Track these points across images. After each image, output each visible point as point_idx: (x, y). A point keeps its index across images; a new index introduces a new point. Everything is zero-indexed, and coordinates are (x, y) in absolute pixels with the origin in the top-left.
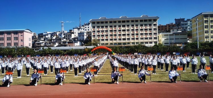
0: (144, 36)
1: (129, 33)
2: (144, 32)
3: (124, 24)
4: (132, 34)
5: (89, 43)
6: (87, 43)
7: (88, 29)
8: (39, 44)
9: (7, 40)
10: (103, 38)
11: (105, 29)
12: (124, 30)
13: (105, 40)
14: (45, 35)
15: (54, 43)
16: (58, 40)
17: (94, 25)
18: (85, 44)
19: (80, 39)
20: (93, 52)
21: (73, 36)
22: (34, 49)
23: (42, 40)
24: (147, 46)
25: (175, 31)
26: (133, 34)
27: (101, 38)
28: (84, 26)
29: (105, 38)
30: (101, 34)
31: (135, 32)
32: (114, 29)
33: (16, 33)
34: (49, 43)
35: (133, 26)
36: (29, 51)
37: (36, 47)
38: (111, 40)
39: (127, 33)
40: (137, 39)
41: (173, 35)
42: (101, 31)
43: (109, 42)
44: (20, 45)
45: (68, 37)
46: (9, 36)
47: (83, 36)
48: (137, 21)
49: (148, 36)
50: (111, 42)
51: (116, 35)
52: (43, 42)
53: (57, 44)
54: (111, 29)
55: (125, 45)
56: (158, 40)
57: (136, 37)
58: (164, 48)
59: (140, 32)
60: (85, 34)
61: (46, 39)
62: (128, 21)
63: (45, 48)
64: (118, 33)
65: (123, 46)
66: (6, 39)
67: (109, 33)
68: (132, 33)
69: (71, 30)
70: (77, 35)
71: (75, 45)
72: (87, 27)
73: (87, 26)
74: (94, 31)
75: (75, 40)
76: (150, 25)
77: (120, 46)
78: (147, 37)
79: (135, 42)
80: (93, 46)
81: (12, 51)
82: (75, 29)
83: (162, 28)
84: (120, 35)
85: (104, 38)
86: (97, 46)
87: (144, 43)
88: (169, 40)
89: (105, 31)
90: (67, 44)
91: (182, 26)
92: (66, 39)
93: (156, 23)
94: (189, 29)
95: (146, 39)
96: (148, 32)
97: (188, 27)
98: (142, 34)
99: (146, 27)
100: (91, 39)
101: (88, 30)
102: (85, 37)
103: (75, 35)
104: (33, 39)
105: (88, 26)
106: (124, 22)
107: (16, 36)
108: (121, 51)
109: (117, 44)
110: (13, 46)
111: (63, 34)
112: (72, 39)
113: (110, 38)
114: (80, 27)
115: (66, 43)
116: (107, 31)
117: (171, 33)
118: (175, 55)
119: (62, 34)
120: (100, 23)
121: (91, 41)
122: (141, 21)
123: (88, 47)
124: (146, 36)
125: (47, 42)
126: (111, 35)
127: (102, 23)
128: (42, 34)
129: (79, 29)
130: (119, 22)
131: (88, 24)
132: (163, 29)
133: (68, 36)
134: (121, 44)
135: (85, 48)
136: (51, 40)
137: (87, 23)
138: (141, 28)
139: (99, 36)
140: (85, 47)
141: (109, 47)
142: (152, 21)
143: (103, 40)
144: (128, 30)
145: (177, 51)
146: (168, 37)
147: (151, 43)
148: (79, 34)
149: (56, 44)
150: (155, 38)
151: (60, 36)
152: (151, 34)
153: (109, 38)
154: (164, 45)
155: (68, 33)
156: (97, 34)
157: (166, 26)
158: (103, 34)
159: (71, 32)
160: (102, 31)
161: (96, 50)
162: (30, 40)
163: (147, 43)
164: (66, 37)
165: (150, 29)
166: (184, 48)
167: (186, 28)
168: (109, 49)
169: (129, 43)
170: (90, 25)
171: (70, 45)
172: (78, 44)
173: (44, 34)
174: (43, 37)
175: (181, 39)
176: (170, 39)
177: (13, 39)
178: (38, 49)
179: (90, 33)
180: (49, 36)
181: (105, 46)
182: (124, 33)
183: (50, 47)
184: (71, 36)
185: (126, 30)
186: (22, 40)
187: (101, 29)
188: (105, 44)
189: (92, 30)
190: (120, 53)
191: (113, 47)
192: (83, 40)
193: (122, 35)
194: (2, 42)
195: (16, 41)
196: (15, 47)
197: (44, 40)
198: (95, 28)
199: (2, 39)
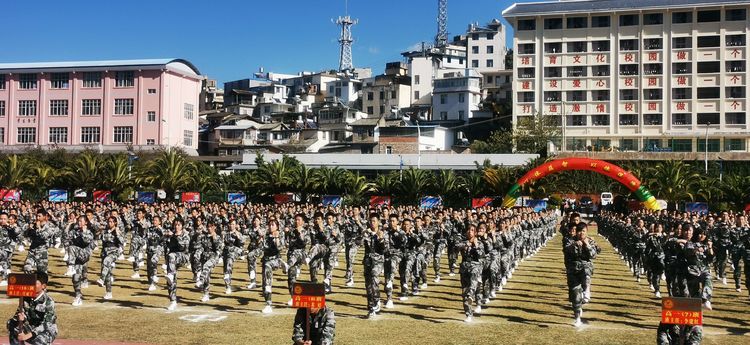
5: (496, 136)
6: (485, 136)
7: (490, 56)
8: (231, 134)
9: (86, 111)
10: (581, 112)
11: (590, 59)
12: (709, 68)
13: (589, 119)
14: (260, 91)
15: (309, 133)
16: (326, 115)
18: (471, 141)
19: (442, 112)
20: (528, 185)
21: (405, 97)
22: (208, 163)
23: (248, 118)
27: (567, 109)
28: (465, 44)
29: (590, 109)
30: (566, 85)
32: (645, 59)
33: (126, 76)
34: (281, 132)
36: (191, 169)
37: (216, 153)
39: (726, 81)
42: (569, 68)
43: (616, 132)
44: (141, 142)
45: (376, 103)
46: (94, 93)
47: (463, 96)
50: (628, 132)
51: (655, 94)
52: (253, 128)
53: (323, 139)
54: (628, 56)
55: (716, 156)
60: (473, 86)
61: (262, 110)
62: (737, 13)
63: (269, 157)
64: (669, 82)
65: (706, 157)
66: (78, 108)
67: (617, 83)
69: (395, 66)
70: (426, 89)
71: (422, 147)
72: (483, 49)
73: (483, 42)
74: (530, 72)
75: (419, 119)
77: (687, 156)
80: (520, 149)
82: (416, 60)
85: (582, 107)
86: (543, 152)
89: (593, 67)
90: (376, 137)
92: (370, 111)
100: (510, 111)
101: (490, 63)
102: (473, 105)
103: (417, 93)
104: (203, 106)
105: (490, 43)
106: (708, 16)
107: (126, 92)
108: (694, 188)
109: (665, 145)
110: (108, 144)
111: (351, 85)
112: (404, 111)
113: (622, 110)
114: (443, 48)
115: (371, 134)
116: (603, 70)
119: (346, 84)
120: (565, 23)
121: (509, 127)
123: (496, 159)
125: (270, 126)
126: (628, 95)
127: (577, 22)
128: (244, 84)
130: (681, 17)
131: (491, 31)
133: (377, 96)
134: (690, 149)
135: (481, 163)
136: (290, 117)
139: (554, 96)
140: (481, 158)
143: (578, 120)
144: (736, 66)
148: (437, 84)
149: (315, 138)
151: (338, 94)
153: (616, 108)
155: (380, 83)
156: (547, 87)
158: (582, 87)
159: (394, 76)
160: (575, 68)
161: (547, 174)
164: (366, 103)
168: (620, 172)
169: (737, 143)
170: (499, 40)
171: (391, 144)
172: (440, 137)
173: (253, 84)
174: (247, 98)
177: (110, 106)
178: (229, 163)
179: (503, 80)
180: (277, 95)
181: (594, 155)
182: (712, 84)
183: (291, 156)
184: (394, 95)
185: (723, 67)
186: (152, 116)
187: (566, 60)
188: (589, 143)
189: (518, 63)
190: (688, 199)
191: (641, 162)
192: (462, 122)
193: (695, 93)
194: (60, 121)
195: (126, 121)
196: (121, 147)
197: (255, 117)
198: (533, 52)
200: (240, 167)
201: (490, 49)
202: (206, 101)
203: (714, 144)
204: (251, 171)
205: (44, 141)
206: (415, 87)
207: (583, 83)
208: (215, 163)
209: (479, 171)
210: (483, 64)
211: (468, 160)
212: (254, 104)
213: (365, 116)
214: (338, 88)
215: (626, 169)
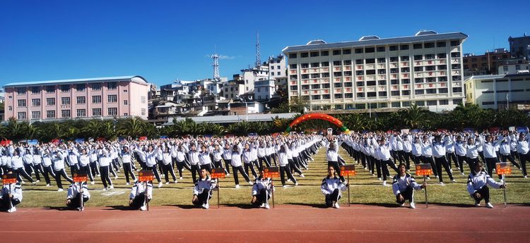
0: (426, 86)
1: (383, 79)
2: (425, 75)
3: (370, 55)
4: (392, 81)
5: (281, 106)
6: (276, 106)
7: (279, 71)
8: (163, 110)
9: (94, 101)
10: (318, 94)
11: (321, 70)
12: (371, 72)
13: (322, 97)
14: (176, 89)
15: (199, 108)
16: (206, 99)
17: (293, 61)
18: (271, 108)
19: (259, 95)
20: (294, 127)
21: (242, 90)
22: (153, 123)
23: (171, 102)
24: (435, 111)
25: (512, 70)
26: (395, 82)
27: (311, 93)
28: (268, 65)
29: (322, 92)
30: (311, 82)
31: (401, 76)
32: (344, 69)
33: (112, 85)
34: (186, 108)
35: (394, 59)
36: (142, 125)
37: (157, 119)
38: (338, 96)
39: (378, 78)
40: (406, 93)
41: (507, 80)
42: (312, 74)
43: (333, 102)
44: (121, 115)
45: (229, 93)
46: (98, 93)
47: (267, 89)
48: (405, 47)
49: (437, 86)
50: (338, 102)
51: (349, 84)
52: (173, 106)
53: (205, 110)
54: (337, 68)
55: (376, 110)
56: (463, 96)
57: (402, 88)
58: (482, 115)
59: (413, 75)
60: (272, 84)
61: (178, 97)
62: (381, 49)
63: (179, 119)
64: (355, 79)
65: (370, 111)
66: (90, 100)
67: (333, 80)
68: (392, 78)
69: (236, 76)
70: (251, 87)
71: (249, 112)
72: (276, 68)
73: (276, 65)
74: (295, 77)
75: (248, 99)
76: (442, 56)
77: (363, 111)
78: (434, 87)
79: (399, 103)
80: (291, 112)
81: (105, 127)
82: (246, 73)
83: (475, 63)
84: (360, 84)
85: (319, 92)
86: (302, 112)
87: (426, 103)
88: (494, 94)
89: (322, 74)
90: (229, 108)
92: (227, 96)
93: (459, 49)
95: (432, 93)
96: (437, 74)
98: (418, 80)
99: (430, 62)
100: (287, 95)
101: (279, 73)
102: (272, 92)
103: (247, 88)
104: (149, 98)
105: (278, 64)
106: (370, 50)
107: (113, 92)
108: (365, 124)
109: (354, 106)
110: (105, 115)
111: (218, 85)
112: (241, 96)
113: (335, 92)
114: (258, 67)
115: (227, 107)
116: (326, 75)
117: (501, 75)
119: (215, 85)
120: (309, 55)
121: (287, 101)
122: (417, 46)
123: (281, 116)
124: (431, 85)
125: (181, 105)
126: (338, 85)
127: (315, 54)
128: (169, 86)
129: (255, 72)
130: (359, 51)
131: (279, 59)
132: (476, 65)
133: (229, 90)
134: (364, 108)
135: (274, 118)
136: (190, 100)
137: (276, 57)
138: (415, 65)
139: (306, 87)
140: (274, 116)
141: (335, 116)
142: (448, 44)
143: (317, 97)
144: (382, 71)
145: (519, 124)
146: (493, 87)
147: (444, 102)
148: (256, 83)
149: (202, 109)
150: (456, 90)
151: (212, 89)
152: (443, 79)
153: (333, 91)
154: (481, 106)
155: (231, 83)
156: (303, 83)
157: (484, 57)
158: (318, 83)
159: (237, 81)
160: (315, 74)
161: (302, 121)
162: (144, 102)
163: (433, 102)
164: (225, 93)
165: (443, 67)
168: (334, 119)
169: (384, 105)
170: (283, 63)
171: (236, 111)
172: (256, 107)
173: (173, 86)
174: (171, 93)
175: (528, 90)
176: (497, 92)
177: (105, 99)
178: (163, 123)
179: (285, 80)
180: (184, 91)
182: (372, 80)
183: (190, 118)
184: (237, 89)
185: (377, 72)
186: (126, 102)
187: (310, 71)
188: (322, 107)
189: (290, 73)
191: (343, 114)
192: (267, 100)
193: (366, 84)
194: (82, 106)
195: (114, 105)
196: (111, 118)
197: (175, 101)
198: (296, 68)
199: (81, 100)
200: (166, 124)
201: (279, 67)
202: (151, 95)
203: (374, 106)
204: (171, 126)
205: (74, 115)
206: (246, 85)
207: (318, 81)
208: (156, 123)
209: (273, 121)
210: (276, 74)
211: (269, 117)
212: (174, 95)
213: (224, 98)
215: (336, 118)
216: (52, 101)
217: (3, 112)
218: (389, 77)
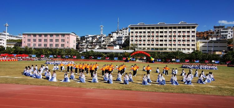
0: (182, 43)
2: (182, 39)
3: (162, 30)
5: (127, 47)
6: (125, 47)
8: (81, 46)
9: (56, 41)
11: (142, 34)
12: (162, 36)
13: (142, 45)
14: (87, 38)
15: (95, 46)
16: (98, 43)
18: (123, 48)
19: (118, 43)
20: (132, 56)
23: (85, 43)
24: (185, 53)
25: (214, 39)
26: (170, 41)
27: (139, 43)
28: (122, 31)
29: (142, 43)
30: (138, 39)
31: (173, 39)
32: (151, 35)
33: (63, 35)
34: (90, 45)
35: (170, 32)
36: (75, 52)
37: (79, 49)
38: (149, 45)
39: (164, 39)
40: (175, 45)
41: (212, 43)
42: (139, 36)
43: (146, 47)
44: (66, 47)
45: (107, 41)
46: (57, 38)
47: (121, 40)
48: (175, 28)
49: (186, 43)
50: (148, 47)
51: (153, 41)
52: (85, 45)
53: (98, 47)
54: (149, 34)
55: (162, 51)
56: (195, 47)
57: (173, 43)
58: (202, 56)
59: (177, 38)
60: (123, 38)
61: (87, 41)
62: (166, 28)
63: (89, 50)
64: (155, 39)
67: (147, 38)
68: (169, 39)
69: (110, 34)
70: (115, 38)
71: (114, 49)
72: (125, 32)
74: (133, 36)
75: (114, 44)
76: (188, 32)
77: (158, 51)
79: (172, 48)
80: (130, 50)
82: (114, 33)
83: (200, 35)
84: (157, 41)
86: (135, 50)
87: (181, 49)
89: (143, 36)
90: (107, 47)
91: (222, 34)
93: (195, 30)
94: (229, 37)
95: (184, 45)
96: (186, 39)
97: (229, 35)
98: (179, 40)
99: (184, 34)
100: (129, 43)
101: (126, 34)
102: (123, 41)
106: (162, 28)
107: (63, 38)
108: (159, 56)
109: (154, 49)
110: (60, 47)
112: (112, 42)
114: (118, 31)
116: (145, 36)
118: (214, 63)
119: (102, 37)
120: (138, 28)
121: (129, 45)
122: (179, 28)
123: (127, 51)
124: (184, 43)
125: (88, 44)
126: (149, 40)
127: (140, 28)
128: (84, 37)
130: (157, 28)
131: (126, 29)
133: (107, 40)
135: (124, 52)
136: (92, 43)
138: (178, 35)
139: (137, 40)
140: (124, 51)
142: (191, 28)
143: (140, 45)
144: (166, 36)
145: (216, 60)
146: (207, 45)
148: (117, 38)
150: (193, 45)
152: (188, 41)
153: (147, 43)
154: (202, 52)
155: (108, 37)
156: (135, 39)
157: (203, 33)
159: (110, 36)
161: (135, 54)
163: (185, 49)
164: (105, 41)
165: (188, 36)
166: (224, 56)
167: (226, 35)
169: (166, 49)
170: (128, 31)
171: (109, 48)
172: (118, 47)
173: (86, 37)
174: (85, 39)
175: (220, 47)
176: (208, 47)
177: (60, 40)
179: (128, 37)
180: (90, 39)
181: (143, 51)
182: (162, 39)
183: (92, 50)
184: (110, 39)
185: (164, 36)
186: (68, 42)
187: (139, 34)
188: (142, 48)
189: (131, 35)
190: (158, 58)
191: (150, 52)
192: (121, 44)
193: (159, 41)
194: (51, 43)
195: (63, 43)
196: (62, 48)
197: (86, 43)
198: (133, 33)
199: (51, 40)
200: (83, 51)
201: (126, 32)
202: (77, 40)
203: (162, 49)
204: (85, 52)
205: (48, 46)
206: (113, 38)
207: (141, 38)
208: (79, 51)
209: (124, 53)
211: (122, 51)
213: (105, 43)
214: (100, 38)
215: (148, 53)
216: (40, 40)
217: (22, 43)
218: (168, 39)
